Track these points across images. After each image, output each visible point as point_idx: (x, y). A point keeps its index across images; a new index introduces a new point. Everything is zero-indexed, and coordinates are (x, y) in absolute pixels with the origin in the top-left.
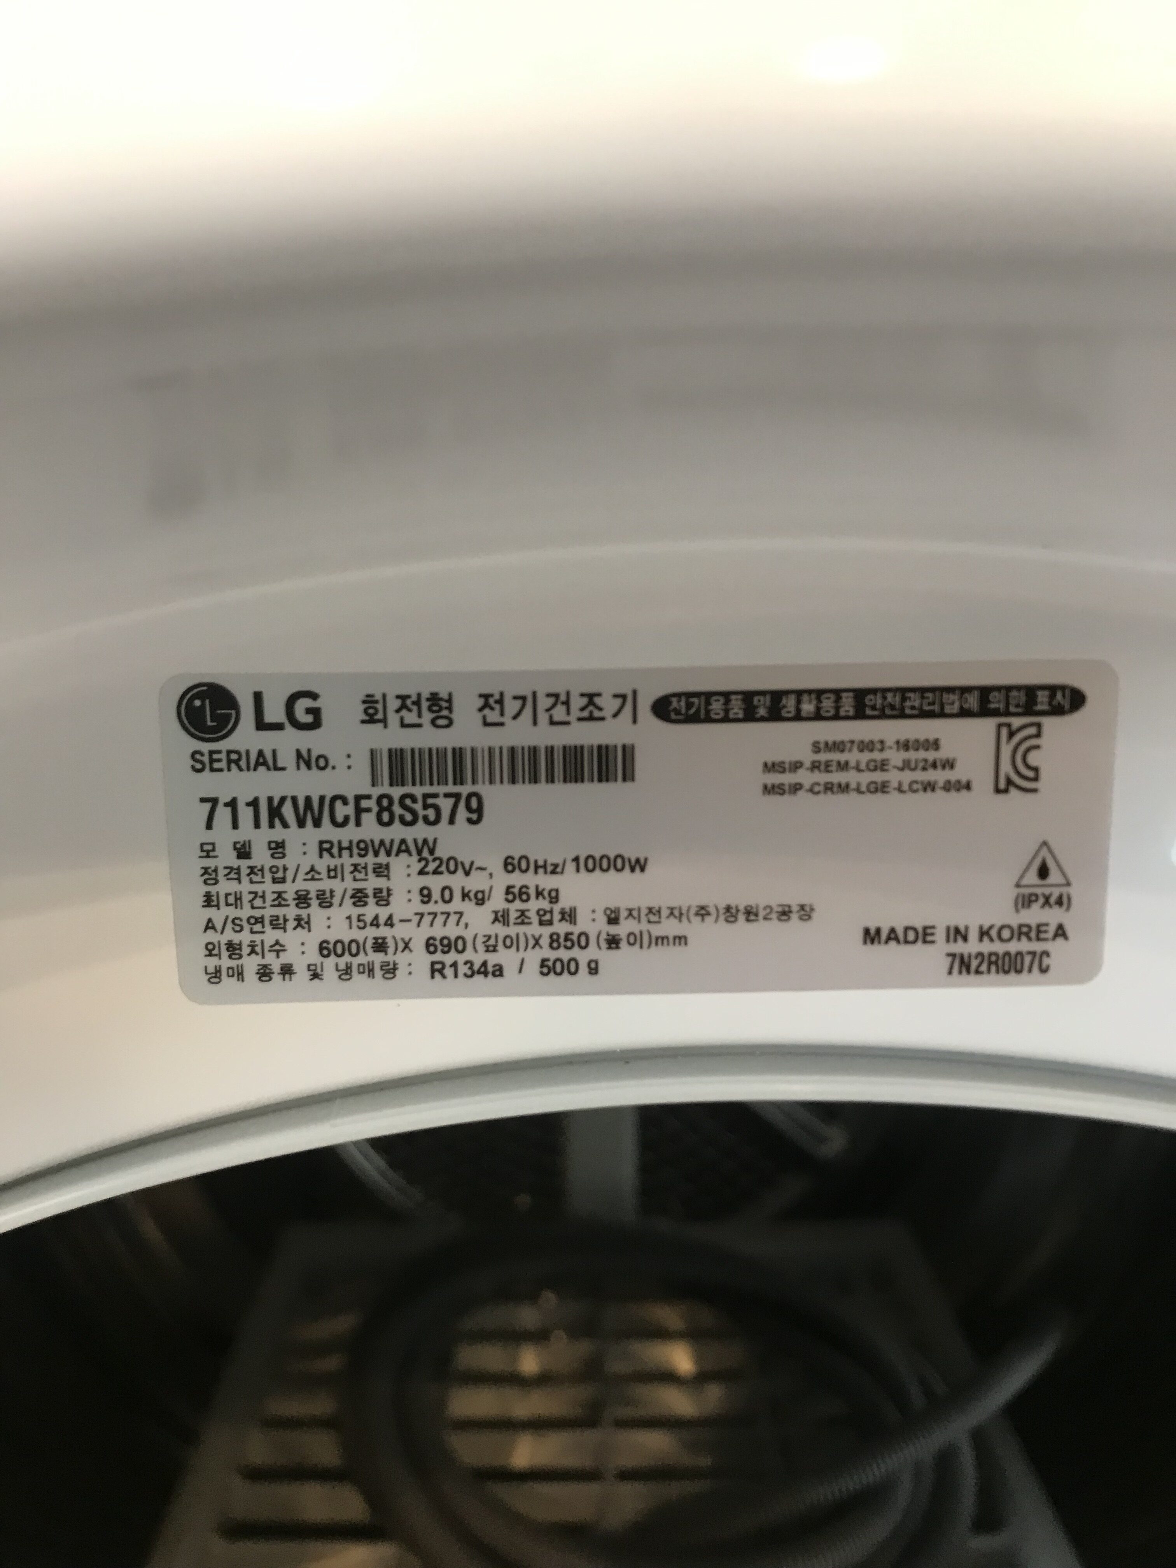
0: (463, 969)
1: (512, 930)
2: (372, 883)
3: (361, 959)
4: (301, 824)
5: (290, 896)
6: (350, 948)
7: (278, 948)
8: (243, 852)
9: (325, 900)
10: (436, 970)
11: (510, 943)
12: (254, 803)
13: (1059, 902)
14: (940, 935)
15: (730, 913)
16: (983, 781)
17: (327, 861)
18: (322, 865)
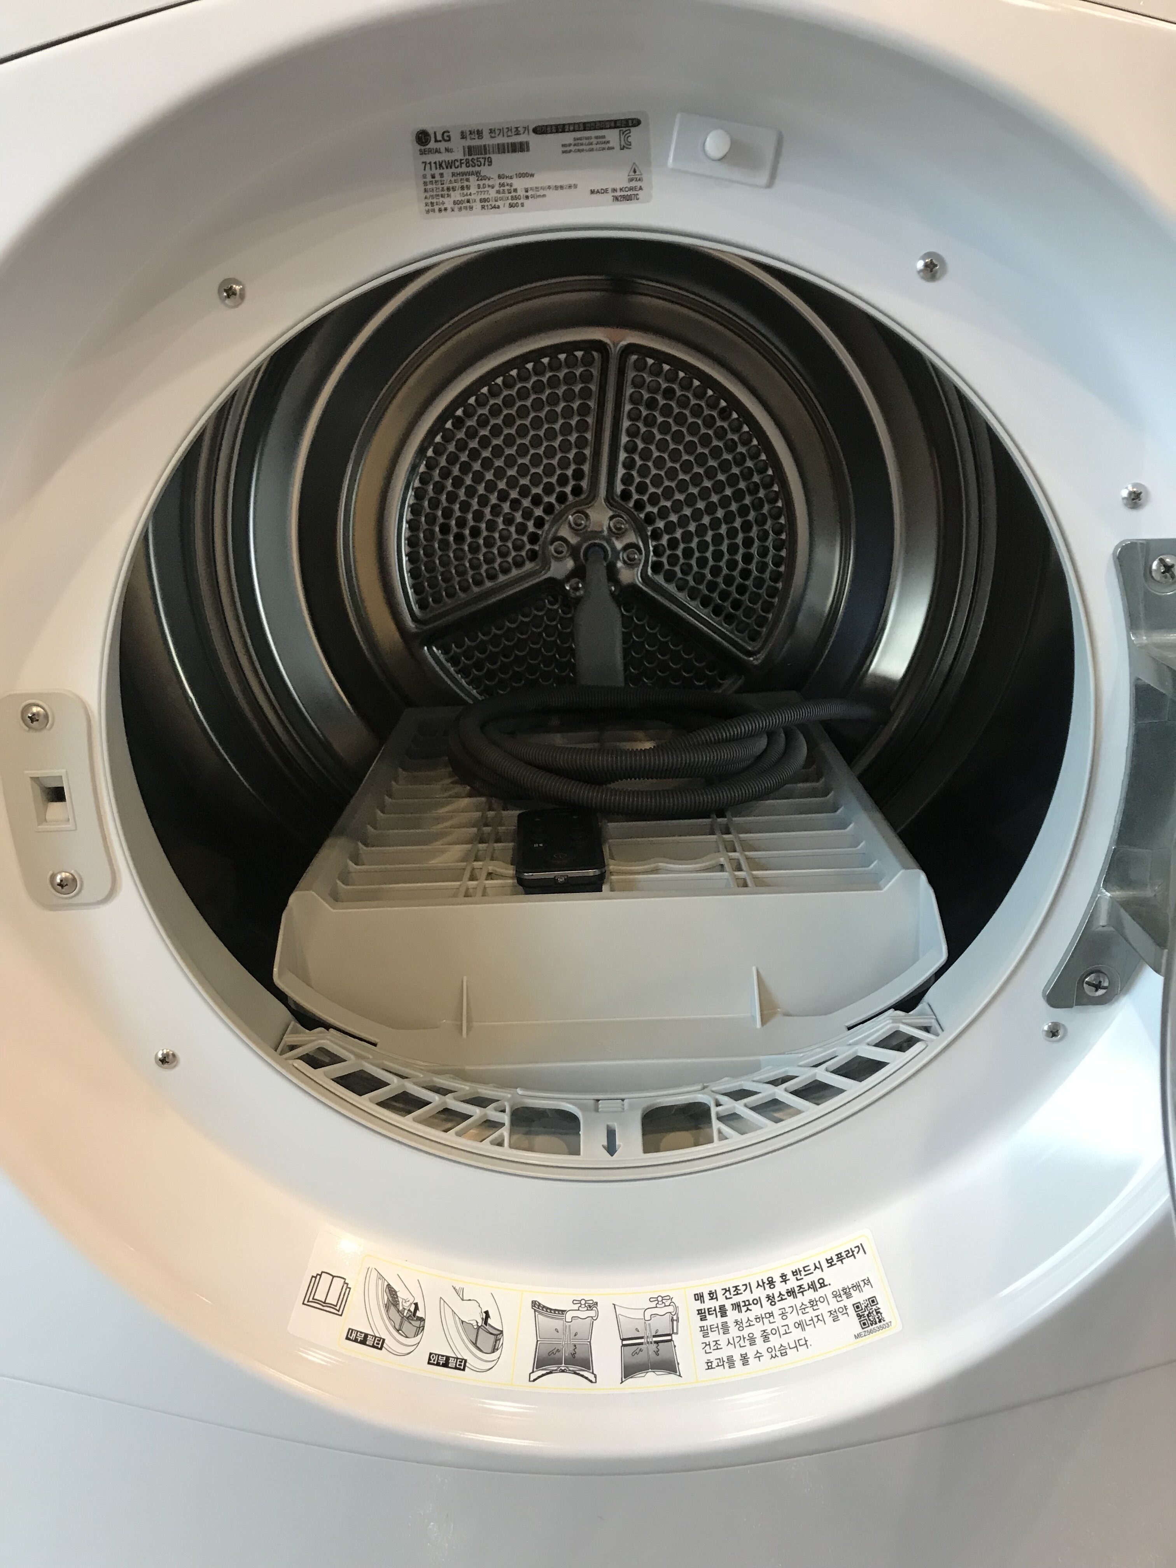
0: (490, 207)
1: (501, 195)
2: (465, 184)
3: (464, 205)
4: (447, 168)
5: (445, 188)
6: (461, 202)
7: (443, 203)
8: (433, 177)
9: (454, 189)
10: (483, 207)
11: (501, 199)
12: (435, 163)
13: (639, 180)
14: (610, 191)
15: (556, 188)
16: (617, 147)
17: (454, 178)
18: (453, 179)
